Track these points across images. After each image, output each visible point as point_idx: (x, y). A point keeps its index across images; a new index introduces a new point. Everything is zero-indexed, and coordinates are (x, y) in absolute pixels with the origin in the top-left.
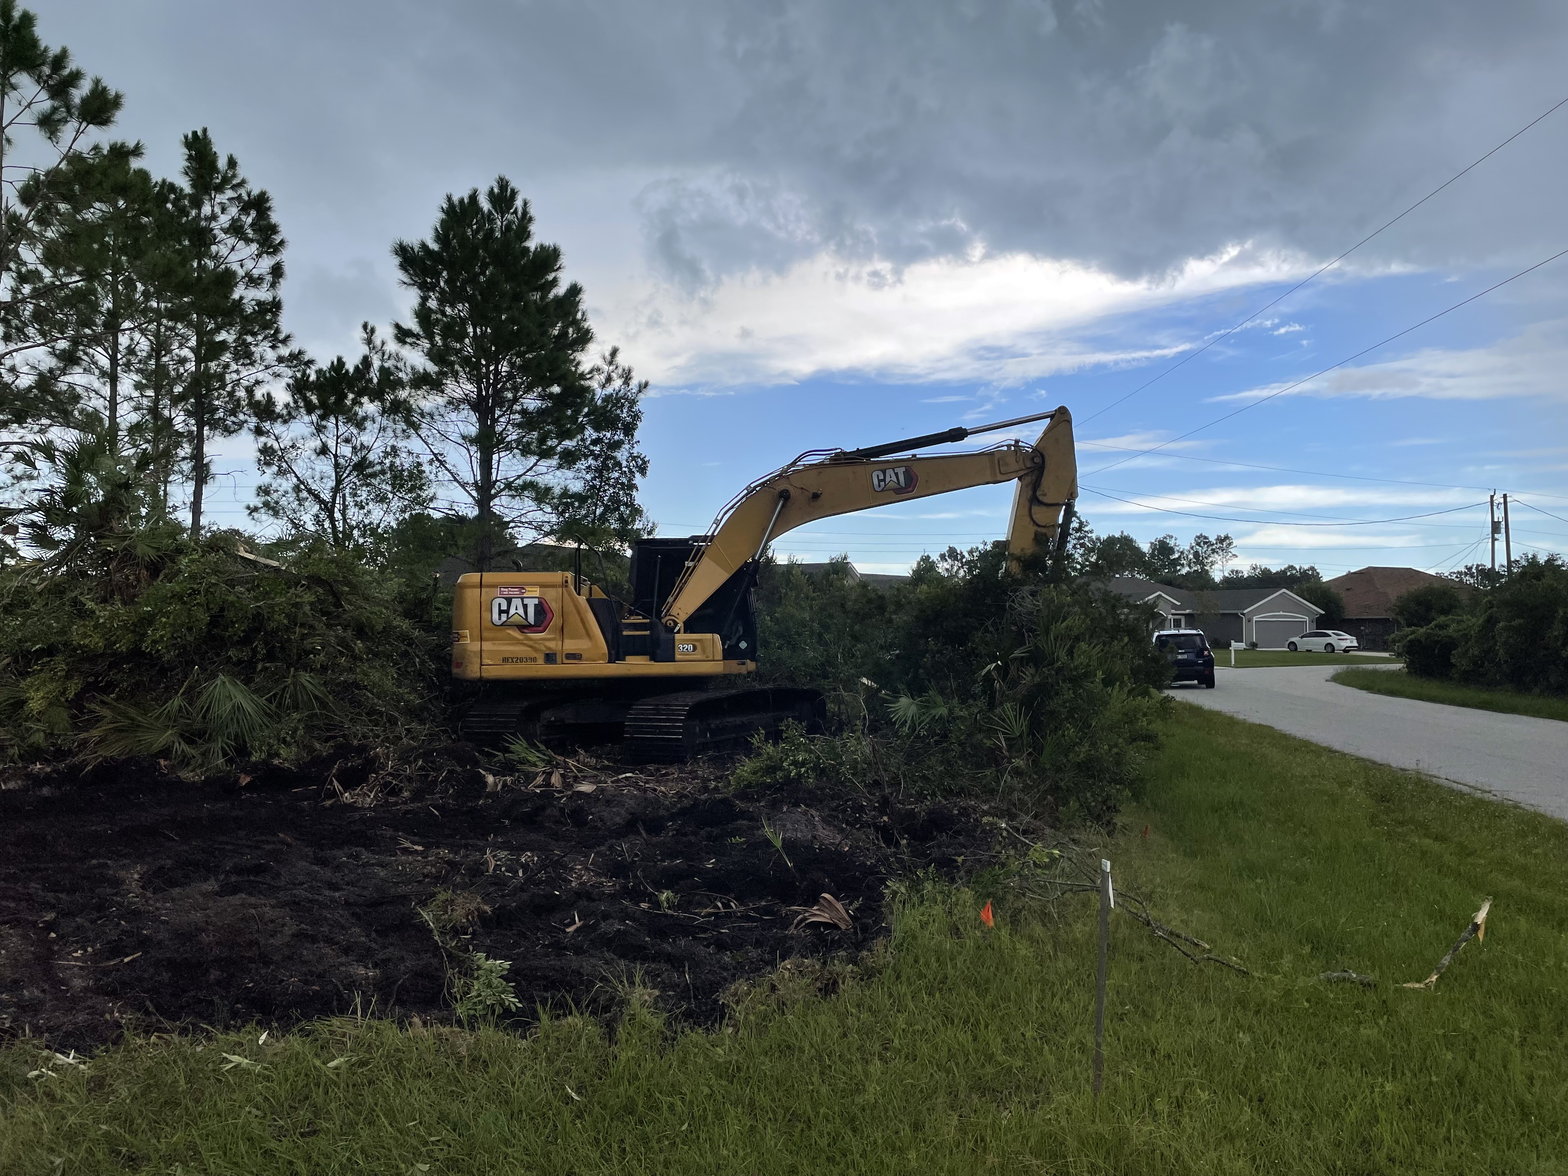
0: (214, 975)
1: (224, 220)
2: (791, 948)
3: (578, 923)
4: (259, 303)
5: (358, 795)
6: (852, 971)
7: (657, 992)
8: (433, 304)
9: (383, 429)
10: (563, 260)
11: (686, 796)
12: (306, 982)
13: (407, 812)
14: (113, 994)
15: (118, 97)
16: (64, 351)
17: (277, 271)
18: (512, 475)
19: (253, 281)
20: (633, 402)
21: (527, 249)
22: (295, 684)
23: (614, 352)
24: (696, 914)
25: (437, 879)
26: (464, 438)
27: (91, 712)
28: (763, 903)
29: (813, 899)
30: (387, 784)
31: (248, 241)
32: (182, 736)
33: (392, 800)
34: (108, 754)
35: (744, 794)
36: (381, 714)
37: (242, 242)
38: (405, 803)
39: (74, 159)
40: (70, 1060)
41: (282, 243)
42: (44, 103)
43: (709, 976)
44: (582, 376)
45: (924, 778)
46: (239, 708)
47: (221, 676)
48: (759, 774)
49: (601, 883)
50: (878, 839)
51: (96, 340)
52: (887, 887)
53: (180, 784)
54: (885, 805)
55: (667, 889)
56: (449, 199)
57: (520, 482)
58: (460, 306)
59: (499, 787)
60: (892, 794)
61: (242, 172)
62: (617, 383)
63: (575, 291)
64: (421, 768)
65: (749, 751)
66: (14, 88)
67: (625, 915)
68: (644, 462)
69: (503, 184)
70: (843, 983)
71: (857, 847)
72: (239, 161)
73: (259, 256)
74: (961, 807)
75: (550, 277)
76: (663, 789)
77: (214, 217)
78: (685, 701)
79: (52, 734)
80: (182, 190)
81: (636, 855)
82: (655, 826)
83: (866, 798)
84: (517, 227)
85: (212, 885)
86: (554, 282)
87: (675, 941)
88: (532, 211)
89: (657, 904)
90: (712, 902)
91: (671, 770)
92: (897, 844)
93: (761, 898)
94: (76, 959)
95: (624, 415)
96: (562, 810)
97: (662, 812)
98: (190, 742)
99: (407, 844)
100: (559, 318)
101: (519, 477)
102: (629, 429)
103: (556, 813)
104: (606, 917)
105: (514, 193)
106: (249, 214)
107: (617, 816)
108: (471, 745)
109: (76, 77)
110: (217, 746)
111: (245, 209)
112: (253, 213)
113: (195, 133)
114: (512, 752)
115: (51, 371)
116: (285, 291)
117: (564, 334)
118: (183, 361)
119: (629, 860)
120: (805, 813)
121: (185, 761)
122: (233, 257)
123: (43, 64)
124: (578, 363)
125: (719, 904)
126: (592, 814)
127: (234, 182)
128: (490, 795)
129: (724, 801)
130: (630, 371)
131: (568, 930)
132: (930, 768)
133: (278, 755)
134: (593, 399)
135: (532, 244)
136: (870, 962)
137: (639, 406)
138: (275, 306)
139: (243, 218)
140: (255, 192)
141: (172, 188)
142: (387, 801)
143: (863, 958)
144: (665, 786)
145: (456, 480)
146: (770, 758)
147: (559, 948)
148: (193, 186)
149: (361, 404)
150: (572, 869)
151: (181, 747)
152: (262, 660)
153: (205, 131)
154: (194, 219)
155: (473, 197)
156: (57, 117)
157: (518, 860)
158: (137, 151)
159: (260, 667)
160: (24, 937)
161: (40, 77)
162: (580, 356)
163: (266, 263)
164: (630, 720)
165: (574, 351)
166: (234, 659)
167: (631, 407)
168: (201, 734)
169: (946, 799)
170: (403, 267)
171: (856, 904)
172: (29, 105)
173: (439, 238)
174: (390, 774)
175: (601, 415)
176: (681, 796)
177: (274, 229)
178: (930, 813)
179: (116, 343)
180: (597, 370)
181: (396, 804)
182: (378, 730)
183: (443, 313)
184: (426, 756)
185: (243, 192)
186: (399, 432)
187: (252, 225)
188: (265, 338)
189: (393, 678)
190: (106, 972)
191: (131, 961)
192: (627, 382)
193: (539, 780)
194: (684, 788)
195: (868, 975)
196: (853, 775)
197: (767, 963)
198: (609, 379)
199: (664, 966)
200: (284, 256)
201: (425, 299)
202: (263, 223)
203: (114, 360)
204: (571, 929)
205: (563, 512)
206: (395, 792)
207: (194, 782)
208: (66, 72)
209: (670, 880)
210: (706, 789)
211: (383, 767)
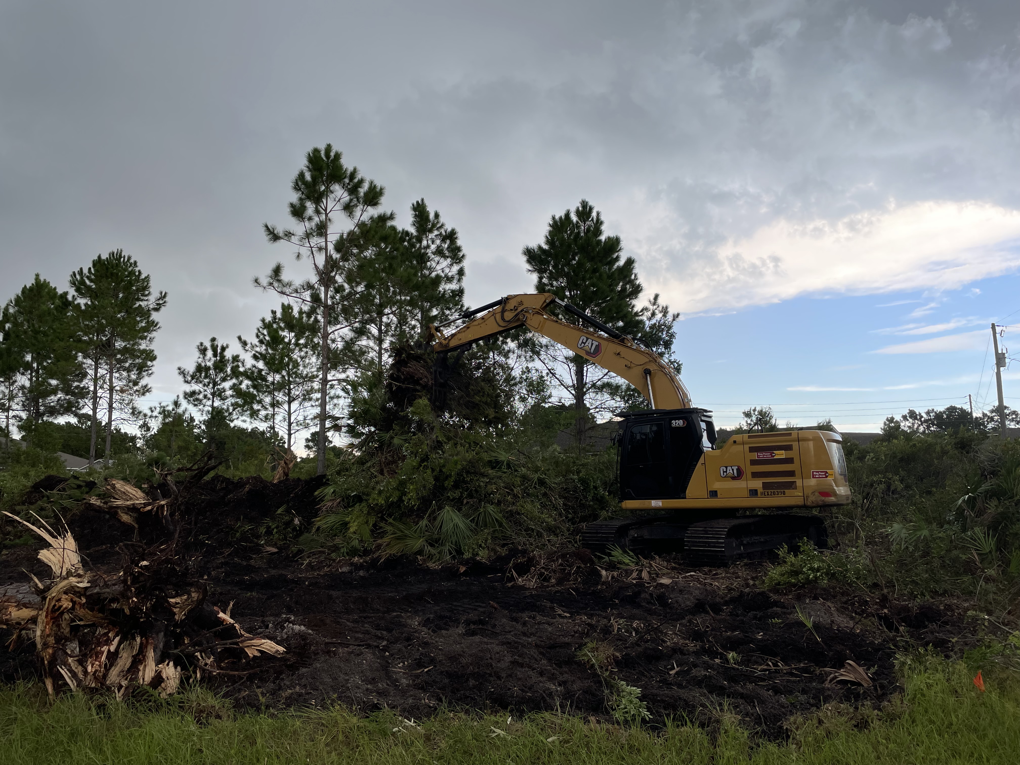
0: (472, 682)
1: (433, 247)
2: (830, 696)
3: (677, 669)
4: (453, 291)
5: (525, 580)
6: (878, 715)
7: (740, 717)
8: (545, 281)
9: (519, 357)
10: (623, 244)
11: (734, 590)
12: (522, 690)
13: (557, 592)
14: (422, 688)
15: (381, 189)
16: (357, 328)
17: (461, 273)
18: (595, 379)
19: (449, 279)
20: (670, 328)
21: (600, 241)
22: (485, 512)
23: (656, 297)
24: (754, 669)
25: (582, 635)
26: (566, 358)
27: (381, 528)
28: (802, 665)
29: (839, 664)
30: (541, 574)
31: (446, 257)
32: (427, 541)
33: (546, 584)
34: (392, 552)
35: (776, 589)
36: (533, 530)
37: (443, 259)
38: (553, 586)
39: (361, 225)
40: (412, 723)
41: (463, 256)
42: (346, 197)
43: (772, 710)
44: (637, 314)
45: (913, 582)
46: (456, 526)
47: (447, 507)
48: (786, 576)
49: (686, 644)
50: (881, 625)
51: (372, 321)
52: (896, 659)
53: (428, 571)
54: (884, 600)
55: (733, 651)
56: (554, 218)
57: (599, 383)
58: (561, 280)
59: (610, 579)
60: (888, 593)
61: (442, 220)
62: (659, 316)
63: (630, 262)
64: (561, 565)
65: (775, 559)
66: (332, 192)
67: (707, 666)
68: (679, 365)
69: (584, 204)
70: (872, 722)
71: (867, 631)
72: (440, 214)
73: (452, 265)
74: (946, 605)
75: (615, 256)
76: (717, 584)
77: (428, 247)
78: (724, 526)
79: (362, 540)
80: (412, 234)
81: (708, 627)
82: (716, 609)
83: (868, 595)
84: (594, 229)
85: (461, 630)
86: (617, 259)
87: (745, 684)
88: (602, 218)
89: (727, 661)
90: (765, 662)
91: (719, 571)
92: (897, 630)
93: (800, 661)
94: (400, 668)
95: (664, 336)
96: (651, 595)
97: (718, 599)
98: (432, 545)
99: (560, 612)
100: (620, 280)
101: (599, 380)
102: (668, 345)
103: (647, 596)
104: (695, 666)
105: (591, 209)
106: (446, 243)
107: (688, 601)
108: (589, 551)
109: (361, 181)
110: (446, 548)
111: (443, 240)
112: (448, 242)
113: (418, 202)
114: (613, 556)
115: (351, 339)
116: (466, 283)
117: (624, 289)
118: (414, 327)
119: (703, 630)
120: (824, 605)
121: (431, 557)
122: (439, 267)
123: (345, 178)
124: (633, 306)
125: (770, 663)
126: (671, 599)
127: (438, 226)
128: (604, 583)
129: (762, 594)
130: (667, 308)
131: (671, 673)
132: (917, 575)
133: (477, 554)
134: (644, 327)
135: (603, 238)
136: (890, 709)
137: (674, 329)
138: (460, 292)
139: (443, 245)
140: (449, 230)
141: (407, 233)
142: (542, 584)
143: (884, 707)
144: (718, 582)
145: (562, 384)
146: (792, 565)
147: (667, 684)
148: (418, 231)
149: (506, 343)
150: (666, 634)
151: (428, 549)
152: (466, 498)
153: (423, 200)
154: (418, 249)
155: (567, 215)
156: (352, 204)
157: (631, 625)
158: (392, 217)
159: (465, 502)
160: (374, 654)
161: (344, 185)
162: (634, 302)
163: (455, 268)
164: (688, 537)
165: (630, 299)
166: (451, 498)
167: (669, 330)
168: (437, 541)
169: (933, 598)
170: (529, 261)
171: (873, 670)
172: (339, 201)
173: (548, 242)
174: (543, 568)
175: (650, 337)
176: (730, 590)
177: (459, 249)
178: (921, 608)
179: (381, 321)
180: (645, 309)
181: (548, 586)
182: (532, 540)
183: (552, 285)
184: (563, 556)
185: (443, 231)
186: (528, 357)
187: (448, 248)
188: (456, 311)
189: (538, 509)
190: (417, 676)
191: (429, 670)
192: (665, 316)
193: (635, 575)
194: (732, 584)
195: (892, 718)
196: (857, 578)
197: (812, 705)
198: (653, 314)
199: (741, 701)
200: (466, 264)
201: (541, 278)
202: (453, 246)
203: (380, 330)
204: (672, 672)
205: (628, 400)
206: (547, 579)
207: (435, 570)
208: (356, 180)
209: (733, 645)
210: (747, 585)
211: (538, 563)
